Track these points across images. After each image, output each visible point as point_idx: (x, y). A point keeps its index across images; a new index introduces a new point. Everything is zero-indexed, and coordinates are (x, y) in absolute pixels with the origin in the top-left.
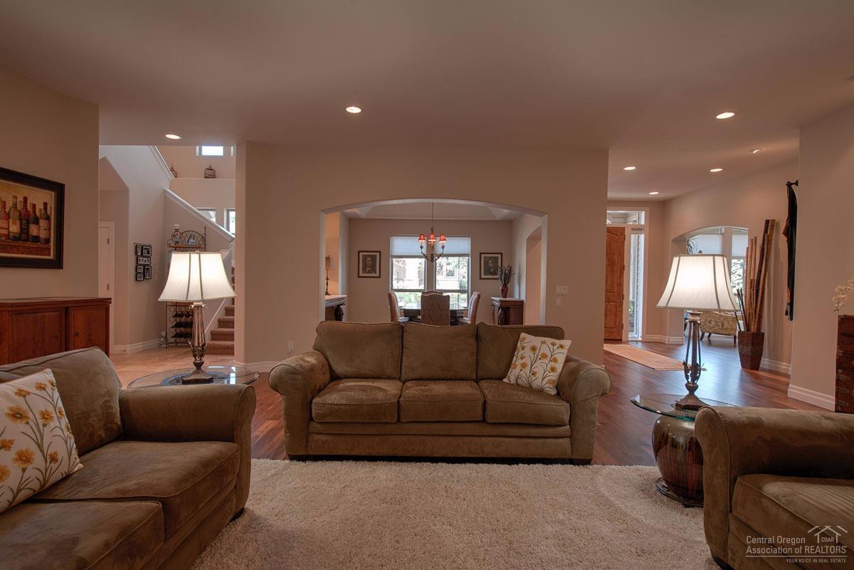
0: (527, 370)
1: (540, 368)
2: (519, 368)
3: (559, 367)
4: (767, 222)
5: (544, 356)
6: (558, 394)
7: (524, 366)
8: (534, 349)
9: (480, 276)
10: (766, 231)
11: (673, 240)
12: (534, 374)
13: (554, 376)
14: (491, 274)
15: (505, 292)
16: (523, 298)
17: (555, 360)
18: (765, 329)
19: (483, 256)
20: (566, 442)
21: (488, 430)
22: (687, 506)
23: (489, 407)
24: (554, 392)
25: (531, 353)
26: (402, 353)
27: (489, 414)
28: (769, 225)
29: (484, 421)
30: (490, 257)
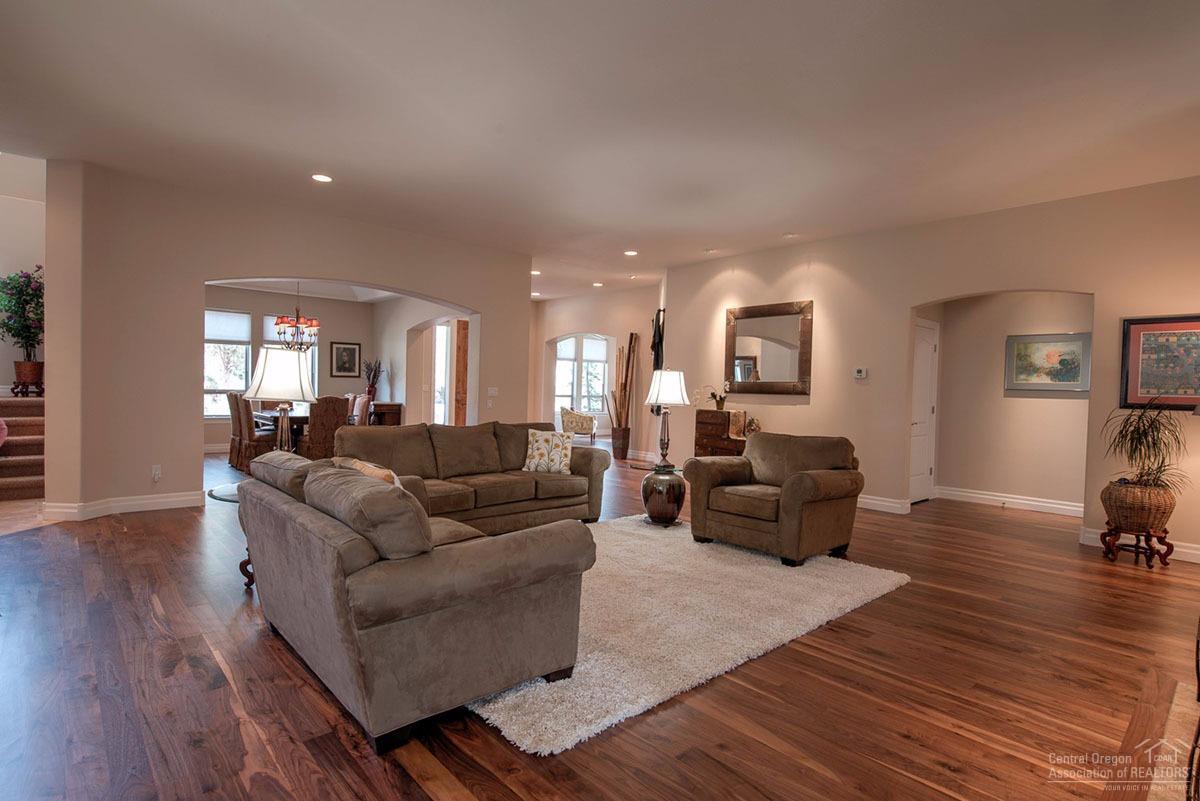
0: (546, 458)
1: (556, 455)
2: (537, 458)
3: (569, 453)
4: (632, 334)
5: (557, 446)
6: (572, 473)
7: (542, 455)
8: (547, 441)
9: (331, 373)
10: (631, 343)
11: (547, 342)
12: (552, 461)
13: (567, 461)
14: (345, 370)
15: (372, 392)
16: (400, 398)
17: (566, 448)
18: (630, 426)
19: (335, 346)
20: (585, 506)
21: (539, 504)
22: (666, 527)
23: (540, 486)
24: (569, 473)
25: (546, 445)
26: (435, 455)
27: (540, 492)
28: (633, 338)
29: (536, 498)
30: (344, 349)
